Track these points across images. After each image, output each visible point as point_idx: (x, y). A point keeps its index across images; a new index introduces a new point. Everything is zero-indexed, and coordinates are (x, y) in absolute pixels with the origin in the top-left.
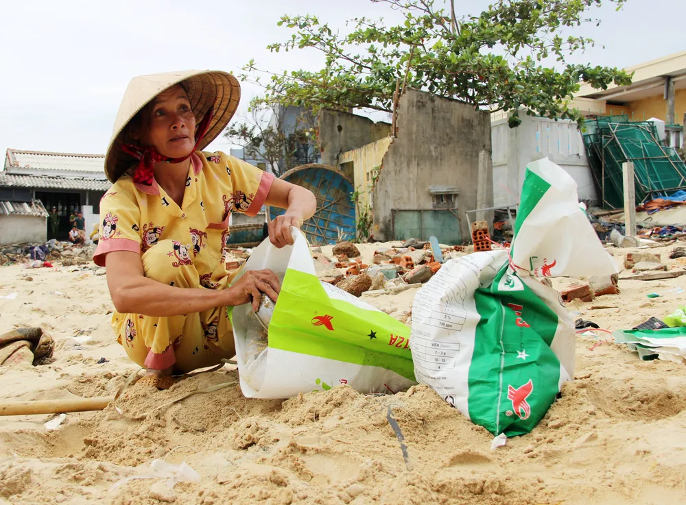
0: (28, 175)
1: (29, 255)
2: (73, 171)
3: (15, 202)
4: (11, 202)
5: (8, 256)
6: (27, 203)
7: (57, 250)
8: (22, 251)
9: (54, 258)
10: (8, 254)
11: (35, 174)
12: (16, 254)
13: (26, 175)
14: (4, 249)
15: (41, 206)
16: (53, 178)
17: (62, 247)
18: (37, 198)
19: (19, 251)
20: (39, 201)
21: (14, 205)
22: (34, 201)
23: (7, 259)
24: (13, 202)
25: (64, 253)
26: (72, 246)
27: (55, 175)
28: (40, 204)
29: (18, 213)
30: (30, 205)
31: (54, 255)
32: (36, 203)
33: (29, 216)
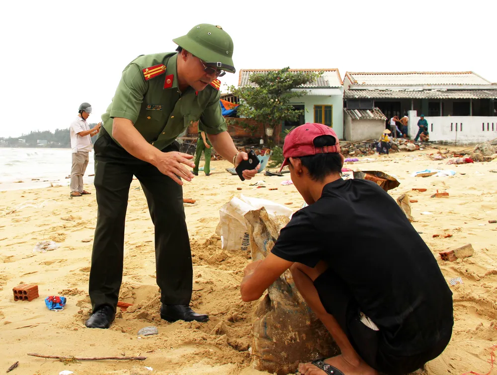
0: (365, 90)
1: (375, 149)
2: (397, 85)
3: (361, 110)
4: (358, 110)
5: (360, 150)
6: (370, 110)
7: (396, 145)
8: (370, 146)
9: (394, 151)
10: (360, 148)
11: (370, 88)
12: (366, 148)
13: (363, 90)
14: (356, 145)
15: (380, 112)
16: (383, 91)
17: (399, 143)
18: (375, 106)
19: (367, 146)
20: (377, 109)
21: (361, 111)
22: (374, 108)
23: (359, 152)
24: (359, 110)
25: (401, 147)
26: (406, 142)
27: (384, 88)
28: (378, 110)
29: (365, 118)
30: (372, 112)
31: (394, 149)
32: (375, 110)
33: (373, 120)
